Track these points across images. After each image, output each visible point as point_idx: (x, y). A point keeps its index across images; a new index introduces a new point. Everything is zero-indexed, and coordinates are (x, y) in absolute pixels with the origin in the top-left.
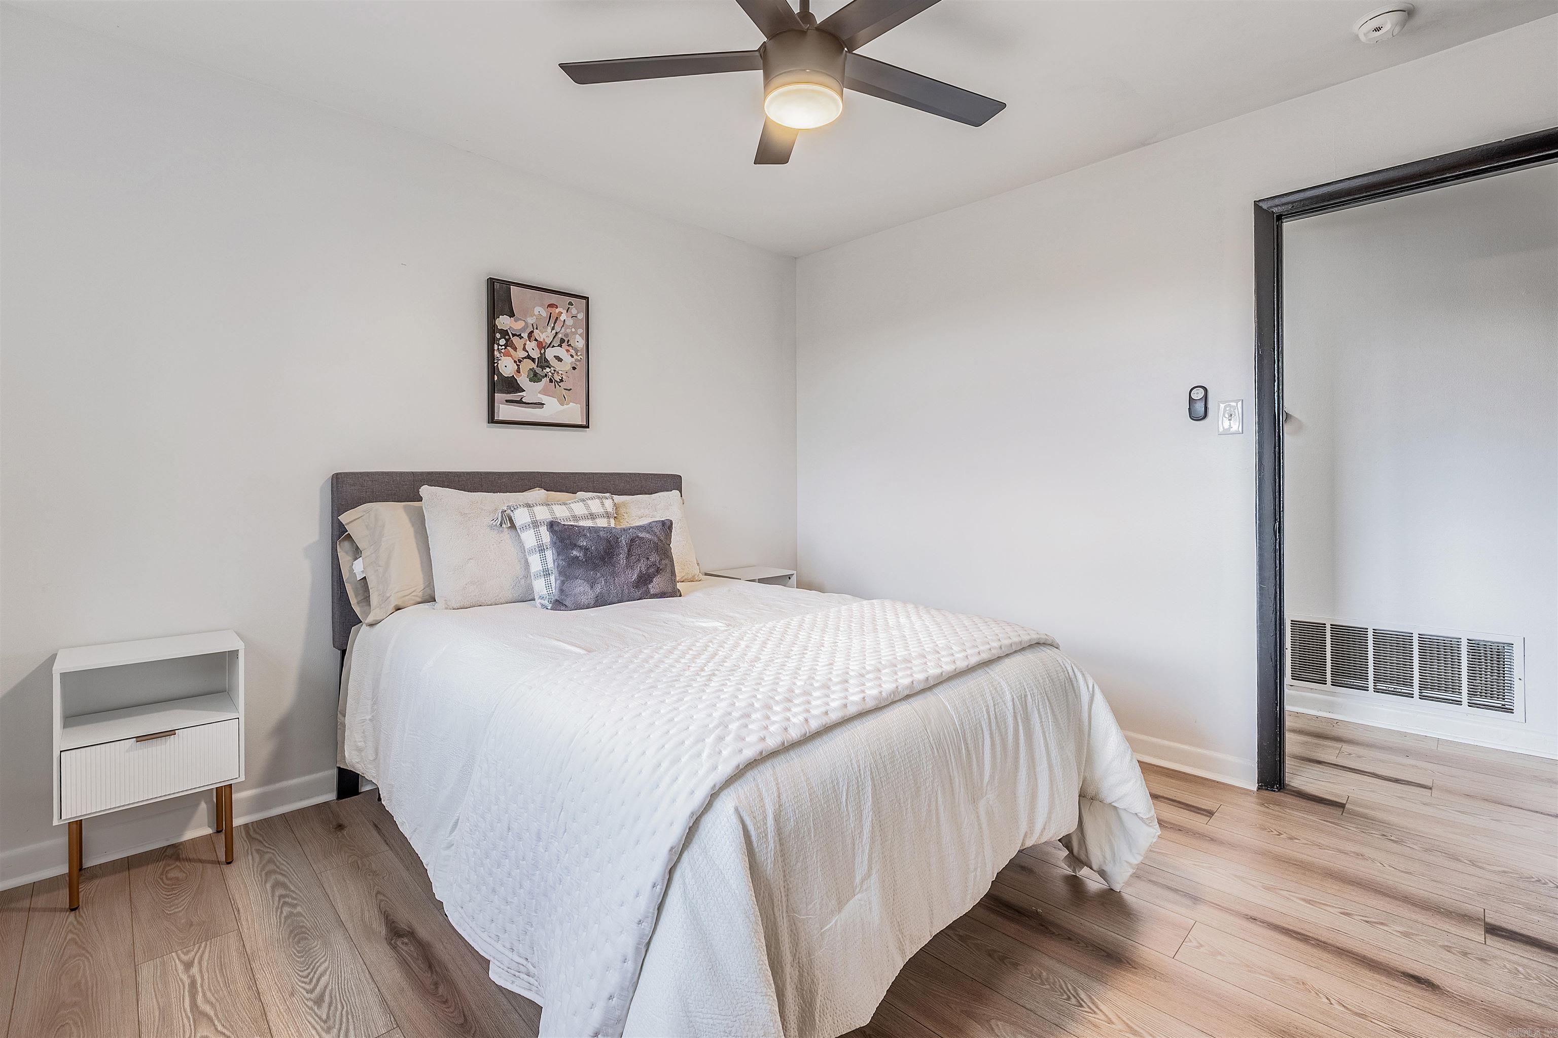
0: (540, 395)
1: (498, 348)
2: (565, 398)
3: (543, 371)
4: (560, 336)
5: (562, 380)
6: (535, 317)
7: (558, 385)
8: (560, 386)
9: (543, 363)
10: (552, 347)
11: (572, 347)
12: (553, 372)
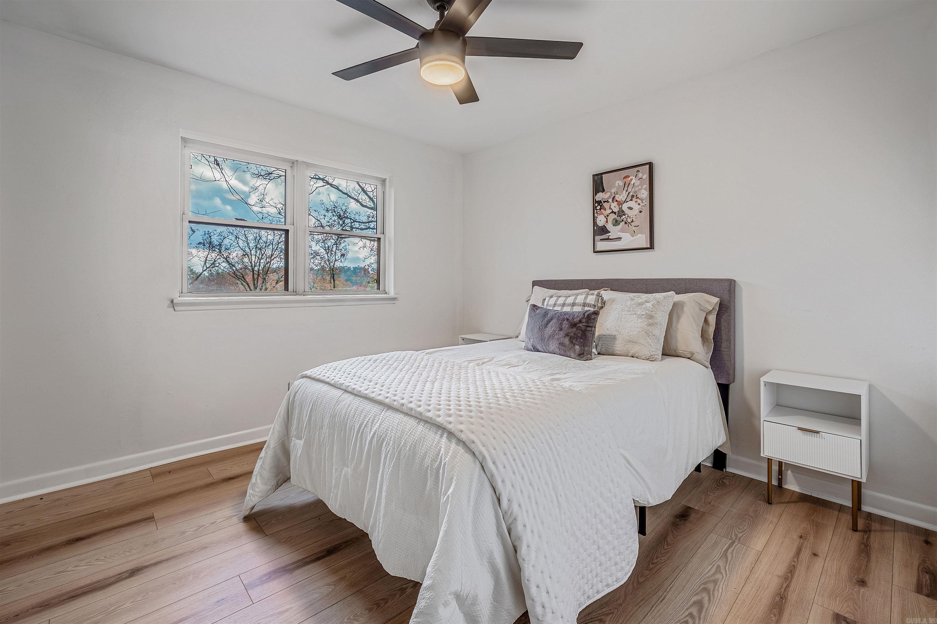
0: (619, 233)
1: (597, 212)
2: (634, 232)
3: (621, 218)
4: (631, 194)
5: (632, 221)
6: (616, 188)
7: (630, 224)
8: (631, 225)
9: (621, 213)
10: (626, 202)
11: (639, 198)
12: (627, 217)
